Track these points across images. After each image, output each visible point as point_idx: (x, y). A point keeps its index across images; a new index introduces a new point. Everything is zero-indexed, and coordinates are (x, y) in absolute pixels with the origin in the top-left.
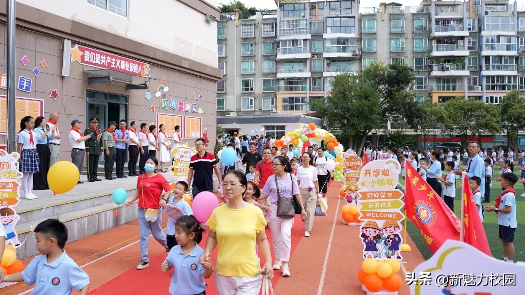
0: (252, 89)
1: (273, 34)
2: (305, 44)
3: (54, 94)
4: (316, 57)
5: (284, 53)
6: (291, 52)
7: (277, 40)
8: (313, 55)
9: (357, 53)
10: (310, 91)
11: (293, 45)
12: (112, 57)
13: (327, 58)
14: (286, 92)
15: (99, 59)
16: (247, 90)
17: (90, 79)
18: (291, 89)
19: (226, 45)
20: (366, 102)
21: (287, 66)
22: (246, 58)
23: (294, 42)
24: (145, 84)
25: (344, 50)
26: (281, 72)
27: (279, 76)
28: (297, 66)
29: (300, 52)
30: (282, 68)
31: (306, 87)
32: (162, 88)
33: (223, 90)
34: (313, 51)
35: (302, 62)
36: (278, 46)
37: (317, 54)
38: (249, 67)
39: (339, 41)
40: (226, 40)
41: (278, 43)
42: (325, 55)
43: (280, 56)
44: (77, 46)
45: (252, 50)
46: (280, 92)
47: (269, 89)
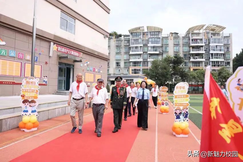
0: (120, 66)
1: (128, 44)
2: (141, 48)
3: (46, 63)
4: (145, 53)
5: (133, 51)
6: (135, 51)
7: (130, 46)
8: (144, 52)
9: (161, 52)
10: (142, 66)
11: (136, 48)
12: (68, 49)
13: (149, 54)
14: (133, 67)
15: (64, 50)
16: (118, 66)
17: (60, 58)
18: (135, 66)
19: (110, 48)
20: (165, 71)
21: (134, 57)
22: (117, 53)
23: (136, 47)
24: (81, 60)
25: (156, 51)
27: (130, 60)
28: (137, 57)
29: (139, 51)
30: (131, 57)
32: (87, 62)
34: (144, 51)
35: (139, 55)
36: (130, 49)
37: (145, 52)
38: (118, 57)
39: (154, 47)
40: (110, 46)
42: (149, 52)
43: (131, 53)
44: (55, 45)
45: (120, 50)
46: (130, 67)
47: (126, 66)
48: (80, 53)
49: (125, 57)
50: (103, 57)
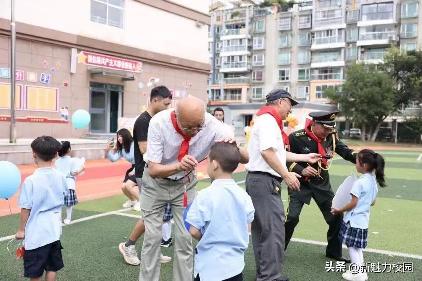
0: (288, 79)
1: (308, 26)
2: (340, 34)
3: (66, 85)
4: (350, 45)
5: (319, 42)
6: (325, 41)
7: (312, 31)
8: (348, 44)
9: (394, 39)
11: (327, 35)
12: (110, 58)
13: (362, 47)
14: (319, 81)
15: (98, 61)
16: (283, 79)
17: (92, 74)
18: (326, 78)
19: (265, 38)
21: (322, 56)
23: (328, 32)
24: (133, 78)
25: (380, 37)
26: (316, 62)
27: (314, 65)
28: (331, 56)
29: (334, 41)
30: (316, 57)
31: (339, 75)
32: (154, 80)
33: (261, 80)
34: (348, 40)
35: (336, 51)
36: (314, 37)
37: (351, 43)
38: (285, 57)
39: (374, 28)
40: (264, 33)
41: (313, 34)
42: (360, 43)
43: (315, 47)
44: (82, 52)
45: (288, 42)
46: (314, 81)
47: (304, 78)
48: (136, 63)
49: (302, 57)
50: (192, 66)
